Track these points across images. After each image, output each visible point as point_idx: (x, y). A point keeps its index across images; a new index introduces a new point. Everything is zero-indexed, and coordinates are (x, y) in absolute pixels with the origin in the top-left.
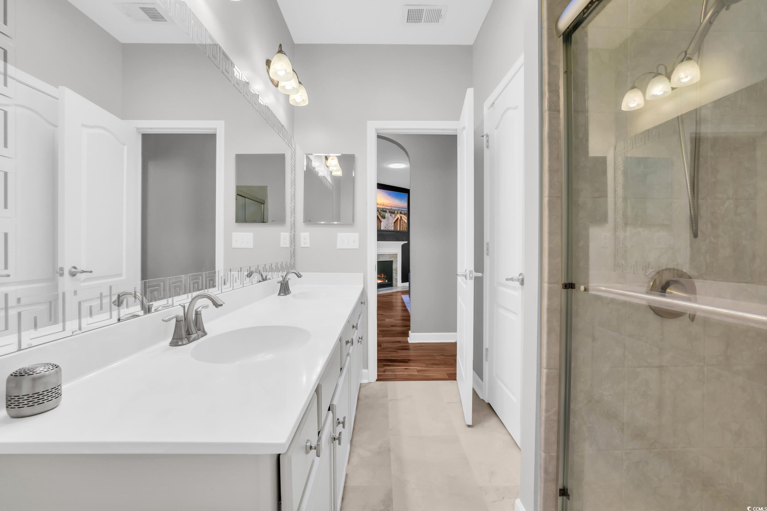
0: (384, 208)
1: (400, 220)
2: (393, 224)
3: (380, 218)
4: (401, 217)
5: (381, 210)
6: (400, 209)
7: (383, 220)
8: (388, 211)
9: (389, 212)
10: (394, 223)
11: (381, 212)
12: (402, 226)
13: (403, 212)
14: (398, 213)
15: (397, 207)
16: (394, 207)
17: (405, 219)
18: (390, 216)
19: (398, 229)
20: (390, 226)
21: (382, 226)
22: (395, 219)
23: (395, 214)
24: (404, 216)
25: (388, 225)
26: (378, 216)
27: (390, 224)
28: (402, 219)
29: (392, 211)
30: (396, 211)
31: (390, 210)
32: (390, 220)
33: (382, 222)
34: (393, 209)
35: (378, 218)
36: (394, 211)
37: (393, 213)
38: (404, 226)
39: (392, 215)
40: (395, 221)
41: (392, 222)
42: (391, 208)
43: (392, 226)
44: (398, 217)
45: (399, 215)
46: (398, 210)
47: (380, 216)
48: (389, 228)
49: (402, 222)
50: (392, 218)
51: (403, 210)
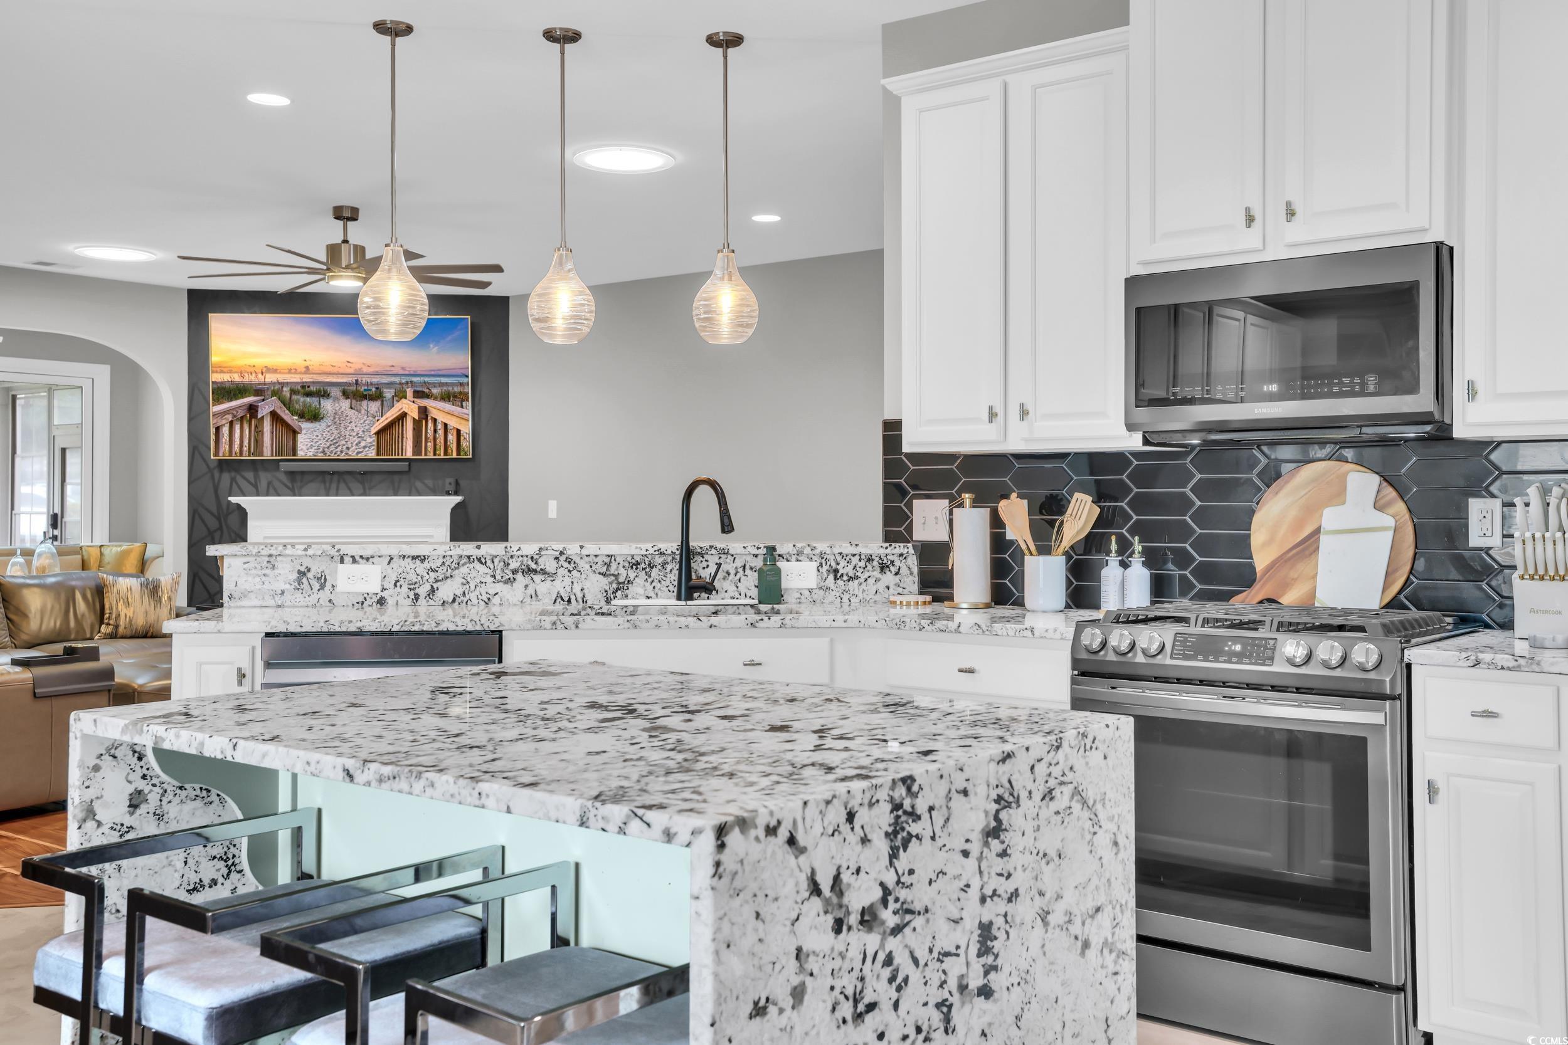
0: (313, 382)
1: (417, 424)
2: (372, 439)
3: (293, 420)
4: (424, 412)
5: (293, 392)
6: (415, 379)
7: (305, 426)
8: (335, 392)
9: (346, 395)
10: (378, 433)
11: (295, 397)
12: (430, 445)
13: (435, 391)
14: (400, 395)
17: (449, 417)
18: (352, 408)
19: (409, 454)
20: (357, 445)
21: (305, 448)
22: (384, 418)
23: (382, 401)
24: (447, 406)
25: (343, 442)
26: (279, 411)
27: (356, 438)
28: (427, 416)
29: (365, 390)
30: (390, 388)
31: (353, 388)
32: (353, 425)
33: (304, 432)
34: (372, 384)
35: (279, 420)
36: (377, 388)
37: (372, 398)
38: (442, 441)
39: (364, 403)
40: (383, 425)
41: (363, 431)
42: (357, 381)
43: (365, 447)
44: (404, 410)
45: (413, 402)
46: (401, 384)
47: (287, 412)
48: (342, 452)
49: (432, 429)
50: (365, 417)
51: (443, 380)
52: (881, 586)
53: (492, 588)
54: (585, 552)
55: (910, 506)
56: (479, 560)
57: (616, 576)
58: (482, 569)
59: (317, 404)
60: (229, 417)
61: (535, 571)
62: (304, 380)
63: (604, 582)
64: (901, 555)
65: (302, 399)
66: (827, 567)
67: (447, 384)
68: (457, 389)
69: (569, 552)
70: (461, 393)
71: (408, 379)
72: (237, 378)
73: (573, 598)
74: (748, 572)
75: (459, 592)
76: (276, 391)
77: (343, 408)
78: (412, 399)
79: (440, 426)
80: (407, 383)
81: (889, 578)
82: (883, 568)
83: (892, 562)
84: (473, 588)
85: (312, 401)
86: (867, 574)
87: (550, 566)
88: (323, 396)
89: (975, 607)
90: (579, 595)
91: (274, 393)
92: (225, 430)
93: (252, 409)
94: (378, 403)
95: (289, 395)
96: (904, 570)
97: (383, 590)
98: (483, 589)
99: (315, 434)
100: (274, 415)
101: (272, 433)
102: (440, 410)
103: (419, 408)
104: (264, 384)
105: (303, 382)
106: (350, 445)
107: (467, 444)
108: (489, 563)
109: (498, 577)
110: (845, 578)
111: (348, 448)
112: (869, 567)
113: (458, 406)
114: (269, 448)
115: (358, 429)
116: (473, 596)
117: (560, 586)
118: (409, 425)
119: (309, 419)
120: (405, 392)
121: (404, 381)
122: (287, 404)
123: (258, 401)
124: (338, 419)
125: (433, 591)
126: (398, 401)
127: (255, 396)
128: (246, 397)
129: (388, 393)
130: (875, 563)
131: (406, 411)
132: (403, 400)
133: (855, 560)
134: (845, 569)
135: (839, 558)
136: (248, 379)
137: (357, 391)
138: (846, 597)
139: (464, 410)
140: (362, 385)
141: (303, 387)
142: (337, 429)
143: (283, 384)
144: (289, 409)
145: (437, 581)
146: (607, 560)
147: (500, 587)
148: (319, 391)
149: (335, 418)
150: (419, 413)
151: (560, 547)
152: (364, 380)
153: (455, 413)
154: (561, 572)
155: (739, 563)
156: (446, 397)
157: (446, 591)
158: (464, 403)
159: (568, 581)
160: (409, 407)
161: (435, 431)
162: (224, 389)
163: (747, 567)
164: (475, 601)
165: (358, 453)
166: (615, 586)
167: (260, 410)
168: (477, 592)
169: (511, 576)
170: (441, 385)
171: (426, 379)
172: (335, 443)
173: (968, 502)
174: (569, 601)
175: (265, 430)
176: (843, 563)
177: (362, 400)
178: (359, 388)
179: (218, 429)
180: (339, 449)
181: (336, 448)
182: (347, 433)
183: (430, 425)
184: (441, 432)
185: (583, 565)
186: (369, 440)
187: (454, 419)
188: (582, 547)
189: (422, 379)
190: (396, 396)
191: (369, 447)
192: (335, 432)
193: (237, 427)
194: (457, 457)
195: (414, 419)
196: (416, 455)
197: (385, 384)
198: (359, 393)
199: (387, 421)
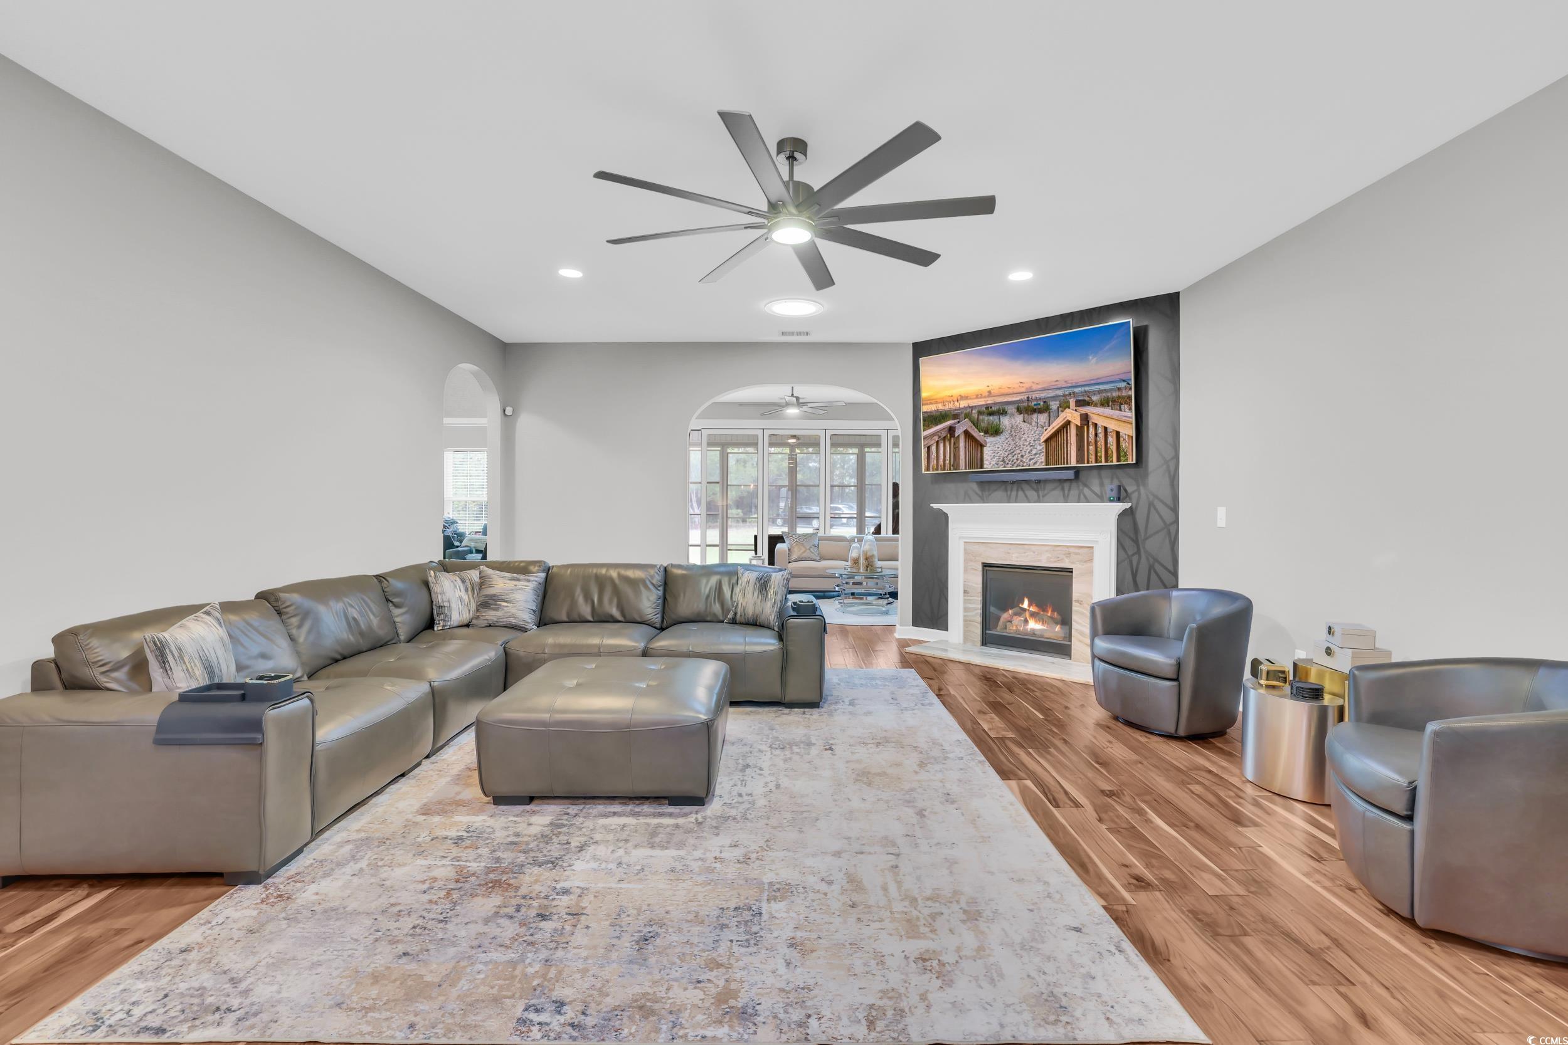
0: (995, 404)
1: (1080, 430)
2: (1041, 447)
3: (979, 435)
4: (1085, 418)
5: (980, 413)
6: (1076, 390)
7: (989, 440)
8: (1011, 409)
9: (1019, 411)
10: (1046, 441)
11: (981, 417)
12: (1092, 448)
13: (1095, 398)
14: (1065, 406)
15: (1061, 388)
16: (1044, 390)
17: (1109, 421)
18: (1024, 421)
19: (1073, 462)
20: (1029, 452)
21: (989, 458)
22: (1051, 427)
23: (1049, 413)
24: (1106, 411)
25: (1018, 451)
26: (970, 430)
27: (1028, 447)
28: (1088, 422)
29: (1035, 405)
30: (1056, 400)
31: (1026, 404)
32: (1026, 436)
33: (988, 445)
34: (1040, 399)
35: (970, 437)
36: (1044, 402)
37: (1041, 411)
38: (1103, 444)
39: (1035, 416)
40: (1050, 433)
41: (1034, 441)
42: (1028, 398)
43: (1036, 454)
44: (1068, 418)
45: (1076, 410)
46: (1064, 396)
47: (976, 430)
48: (1017, 460)
49: (1093, 433)
50: (1035, 428)
51: (1102, 387)
59: (998, 421)
60: (936, 438)
62: (988, 402)
65: (986, 418)
67: (1105, 391)
68: (1115, 394)
70: (1119, 397)
71: (1071, 390)
72: (940, 407)
76: (967, 414)
77: (1018, 422)
78: (1075, 408)
79: (1100, 430)
80: (1070, 394)
85: (993, 419)
88: (1002, 414)
91: (967, 416)
92: (934, 448)
93: (951, 430)
94: (1046, 415)
95: (977, 416)
99: (997, 446)
100: (966, 433)
101: (965, 448)
102: (1101, 416)
103: (1081, 415)
104: (959, 409)
105: (987, 404)
106: (1023, 453)
107: (1129, 446)
111: (1022, 456)
113: (1117, 409)
114: (964, 460)
115: (1030, 439)
118: (1073, 432)
119: (992, 434)
120: (1069, 402)
121: (1067, 393)
122: (976, 424)
123: (955, 424)
124: (1015, 431)
126: (1062, 411)
127: (953, 419)
128: (947, 421)
129: (1054, 405)
131: (1070, 419)
132: (1067, 410)
136: (950, 406)
137: (1029, 406)
139: (1123, 413)
140: (1032, 400)
141: (987, 408)
142: (1013, 440)
143: (972, 408)
144: (977, 427)
148: (999, 410)
149: (1011, 431)
150: (1081, 420)
152: (1034, 396)
153: (1114, 417)
156: (1105, 403)
158: (1122, 407)
160: (1073, 415)
161: (1096, 435)
162: (932, 416)
165: (1031, 460)
167: (956, 430)
170: (1100, 392)
171: (1087, 389)
172: (1012, 453)
175: (960, 445)
177: (1033, 414)
178: (1030, 404)
179: (929, 448)
181: (1013, 456)
182: (1021, 443)
183: (1092, 430)
184: (1101, 436)
186: (1039, 448)
187: (1114, 422)
189: (1083, 389)
190: (1061, 407)
191: (1040, 454)
192: (1012, 443)
193: (942, 445)
194: (1118, 460)
195: (1077, 425)
196: (1080, 459)
197: (1051, 397)
198: (1030, 408)
199: (1054, 430)
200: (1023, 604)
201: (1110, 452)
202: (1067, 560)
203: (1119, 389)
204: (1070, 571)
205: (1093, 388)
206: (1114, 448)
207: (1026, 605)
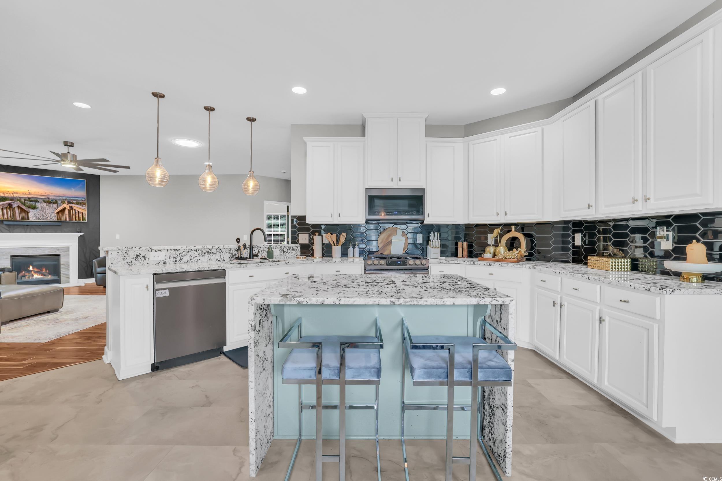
0: (32, 198)
1: (69, 211)
3: (26, 209)
4: (71, 208)
5: (25, 200)
6: (68, 198)
7: (31, 210)
8: (41, 201)
9: (45, 202)
10: (57, 213)
11: (26, 202)
12: (74, 217)
13: (74, 202)
14: (63, 202)
15: (61, 197)
17: (79, 209)
18: (47, 206)
19: (68, 220)
20: (50, 216)
21: (32, 217)
22: (59, 209)
23: (57, 204)
24: (79, 206)
25: (45, 215)
26: (21, 206)
27: (50, 214)
28: (72, 209)
29: (51, 201)
30: (60, 200)
32: (48, 211)
33: (31, 212)
34: (53, 199)
35: (21, 209)
36: (56, 200)
37: (54, 203)
38: (78, 216)
39: (51, 204)
40: (58, 211)
41: (52, 213)
42: (48, 198)
43: (53, 217)
44: (65, 207)
47: (24, 206)
48: (45, 218)
50: (52, 208)
51: (77, 199)
52: (293, 254)
53: (199, 258)
54: (224, 247)
55: (298, 235)
56: (195, 250)
57: (232, 253)
58: (196, 253)
59: (35, 204)
60: (2, 207)
61: (211, 253)
62: (29, 197)
63: (229, 255)
64: (297, 247)
65: (29, 202)
66: (281, 250)
68: (81, 202)
69: (220, 247)
70: (82, 203)
71: (66, 198)
72: (2, 195)
73: (221, 260)
74: (264, 251)
75: (189, 259)
76: (19, 199)
77: (44, 205)
78: (67, 204)
79: (76, 212)
81: (294, 252)
82: (293, 250)
83: (295, 248)
84: (193, 258)
85: (33, 203)
86: (290, 251)
87: (215, 251)
88: (37, 202)
89: (319, 258)
90: (223, 259)
91: (18, 200)
93: (10, 205)
94: (56, 205)
95: (24, 201)
96: (297, 250)
97: (165, 259)
98: (196, 258)
99: (35, 213)
100: (19, 207)
101: (19, 212)
102: (76, 207)
103: (70, 206)
104: (14, 197)
105: (28, 197)
106: (48, 216)
107: (86, 216)
108: (198, 251)
109: (200, 255)
110: (285, 252)
111: (47, 217)
112: (290, 250)
113: (82, 206)
114: (18, 217)
115: (50, 212)
116: (193, 260)
117: (217, 256)
119: (32, 209)
120: (65, 202)
121: (64, 199)
122: (24, 204)
123: (12, 203)
125: (181, 259)
126: (63, 204)
127: (10, 201)
128: (7, 201)
129: (59, 202)
130: (292, 249)
131: (66, 207)
132: (64, 204)
133: (287, 248)
134: (285, 250)
135: (284, 248)
136: (6, 195)
137: (48, 201)
138: (286, 257)
139: (84, 207)
140: (50, 199)
143: (21, 198)
144: (24, 205)
145: (182, 256)
146: (230, 249)
147: (201, 257)
148: (35, 200)
149: (42, 208)
150: (70, 208)
151: (218, 246)
153: (81, 208)
154: (218, 253)
155: (262, 249)
156: (78, 204)
157: (185, 259)
159: (219, 255)
160: (67, 206)
161: (75, 213)
163: (264, 250)
164: (193, 261)
165: (51, 219)
166: (232, 256)
167: (13, 205)
168: (194, 259)
169: (204, 254)
170: (76, 200)
171: (71, 198)
173: (317, 235)
174: (220, 260)
175: (16, 211)
176: (285, 249)
177: (50, 204)
180: (44, 217)
181: (43, 217)
182: (45, 213)
183: (74, 211)
184: (77, 213)
185: (224, 251)
186: (54, 215)
187: (81, 210)
188: (224, 246)
189: (70, 198)
190: (62, 203)
191: (54, 217)
192: (42, 212)
193: (5, 211)
194: (83, 220)
195: (68, 209)
196: (70, 219)
197: (58, 199)
198: (49, 201)
199: (59, 210)
200: (29, 268)
201: (80, 218)
202: (58, 252)
203: (82, 200)
204: (59, 255)
205: (73, 198)
206: (81, 217)
207: (31, 268)
